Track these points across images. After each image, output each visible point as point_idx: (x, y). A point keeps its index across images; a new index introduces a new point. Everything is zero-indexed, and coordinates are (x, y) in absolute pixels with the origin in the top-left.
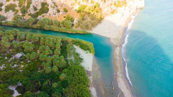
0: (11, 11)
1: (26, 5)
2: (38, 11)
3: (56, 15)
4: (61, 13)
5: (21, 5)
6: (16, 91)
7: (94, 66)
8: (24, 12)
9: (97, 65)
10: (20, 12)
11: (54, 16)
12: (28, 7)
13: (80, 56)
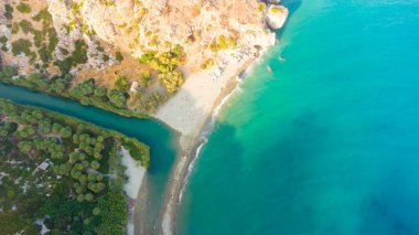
0: (23, 54)
1: (47, 42)
2: (70, 55)
3: (103, 68)
4: (111, 63)
5: (39, 42)
6: (44, 226)
7: (141, 190)
8: (46, 57)
9: (145, 189)
10: (39, 57)
11: (98, 70)
12: (52, 47)
13: (126, 172)
